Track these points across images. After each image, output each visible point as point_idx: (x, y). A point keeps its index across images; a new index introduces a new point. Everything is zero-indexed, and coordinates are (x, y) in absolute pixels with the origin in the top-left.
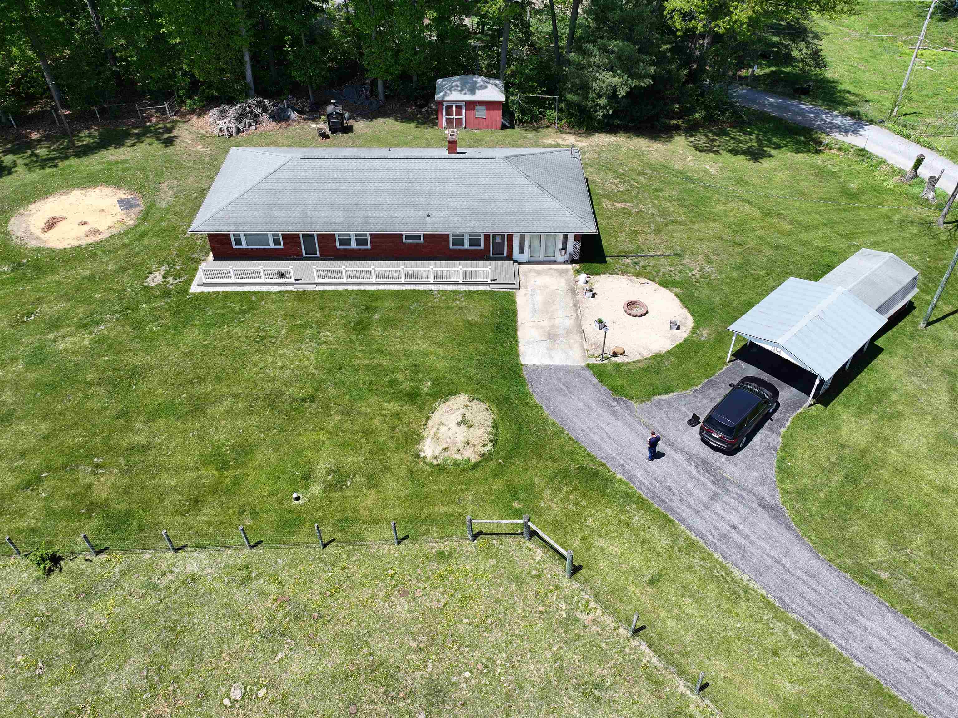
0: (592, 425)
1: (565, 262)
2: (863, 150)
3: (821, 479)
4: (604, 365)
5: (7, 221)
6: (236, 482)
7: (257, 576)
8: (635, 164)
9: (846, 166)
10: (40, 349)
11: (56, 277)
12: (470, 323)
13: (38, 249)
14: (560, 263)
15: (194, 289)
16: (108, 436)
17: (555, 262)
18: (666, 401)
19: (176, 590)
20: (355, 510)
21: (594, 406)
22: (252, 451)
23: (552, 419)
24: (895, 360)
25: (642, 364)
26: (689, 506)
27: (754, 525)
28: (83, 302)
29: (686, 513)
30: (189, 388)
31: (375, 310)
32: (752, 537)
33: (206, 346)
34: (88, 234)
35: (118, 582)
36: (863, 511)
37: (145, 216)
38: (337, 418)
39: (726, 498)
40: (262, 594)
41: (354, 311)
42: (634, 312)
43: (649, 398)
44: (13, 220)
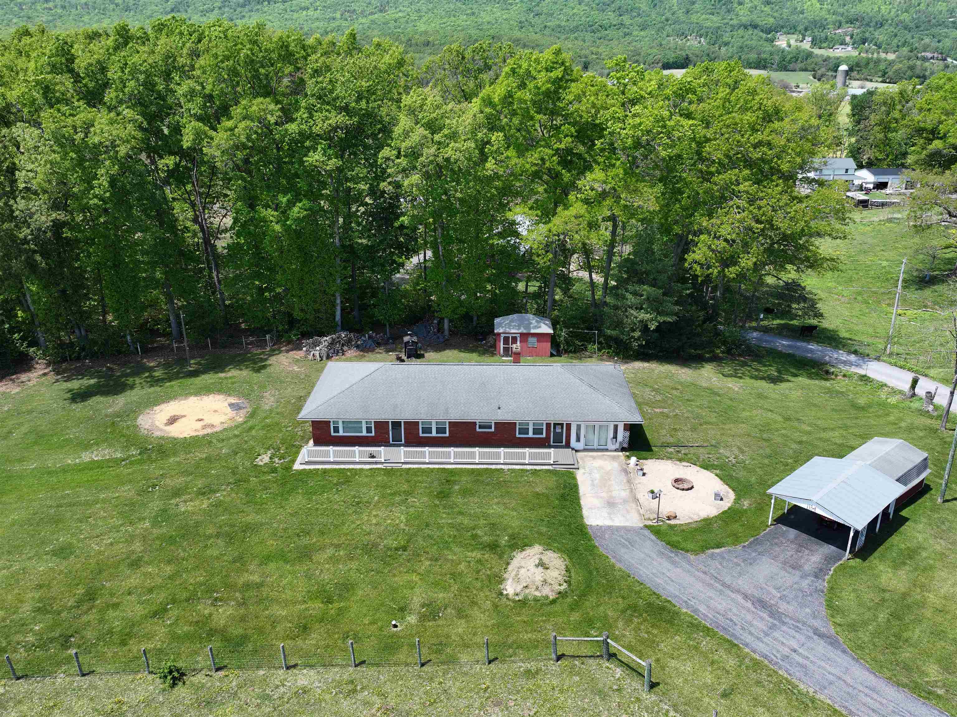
0: (654, 571)
1: (616, 450)
2: (865, 376)
3: (868, 615)
4: (660, 526)
5: (136, 418)
6: (341, 611)
7: (362, 688)
8: (666, 382)
9: (852, 388)
10: (165, 511)
11: (178, 459)
12: (538, 494)
13: (162, 438)
14: (611, 451)
15: (297, 466)
16: (226, 576)
17: (607, 450)
18: (718, 554)
19: (289, 699)
20: (448, 636)
21: (655, 556)
22: (353, 588)
23: (618, 566)
24: (920, 527)
25: (694, 526)
26: (751, 633)
27: (812, 649)
28: (202, 476)
29: (749, 639)
30: (296, 539)
31: (455, 482)
32: (812, 658)
33: (310, 509)
34: (204, 427)
35: (236, 693)
36: (912, 642)
37: (252, 415)
38: (428, 563)
39: (784, 628)
40: (366, 703)
41: (436, 483)
42: (681, 486)
43: (703, 551)
44: (141, 417)
